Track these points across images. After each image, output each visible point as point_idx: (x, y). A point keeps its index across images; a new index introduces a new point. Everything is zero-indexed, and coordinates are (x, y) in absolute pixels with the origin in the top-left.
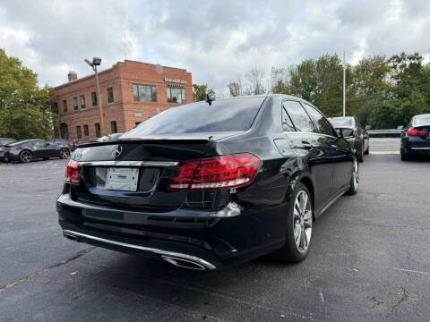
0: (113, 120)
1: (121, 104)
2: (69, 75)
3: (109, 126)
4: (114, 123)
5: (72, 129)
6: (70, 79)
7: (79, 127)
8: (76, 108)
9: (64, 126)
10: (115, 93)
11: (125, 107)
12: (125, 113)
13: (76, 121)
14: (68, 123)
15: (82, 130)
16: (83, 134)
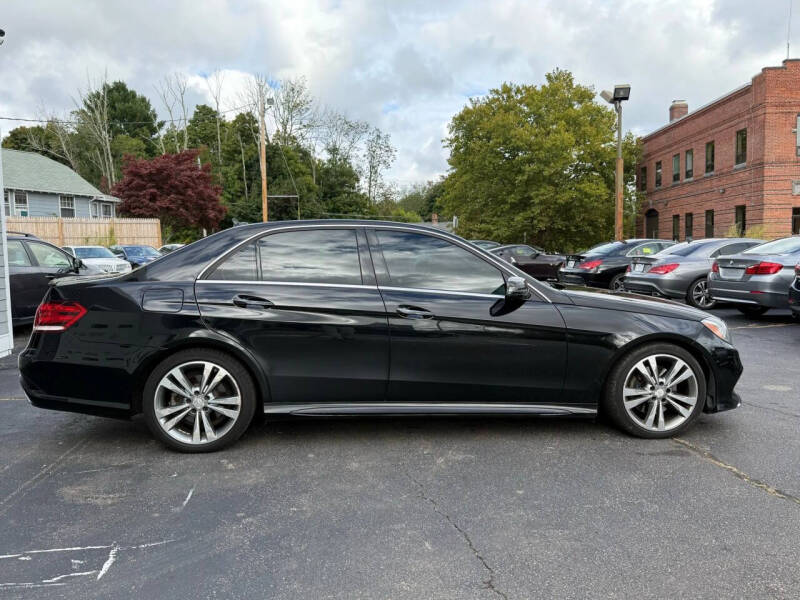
0: (740, 202)
1: (760, 165)
2: (672, 109)
3: (732, 216)
4: (741, 211)
5: (665, 220)
6: (672, 118)
7: (677, 217)
8: (676, 177)
9: (652, 214)
10: (751, 142)
11: (769, 171)
12: (767, 186)
13: (673, 204)
14: (659, 208)
15: (682, 223)
16: (682, 233)
